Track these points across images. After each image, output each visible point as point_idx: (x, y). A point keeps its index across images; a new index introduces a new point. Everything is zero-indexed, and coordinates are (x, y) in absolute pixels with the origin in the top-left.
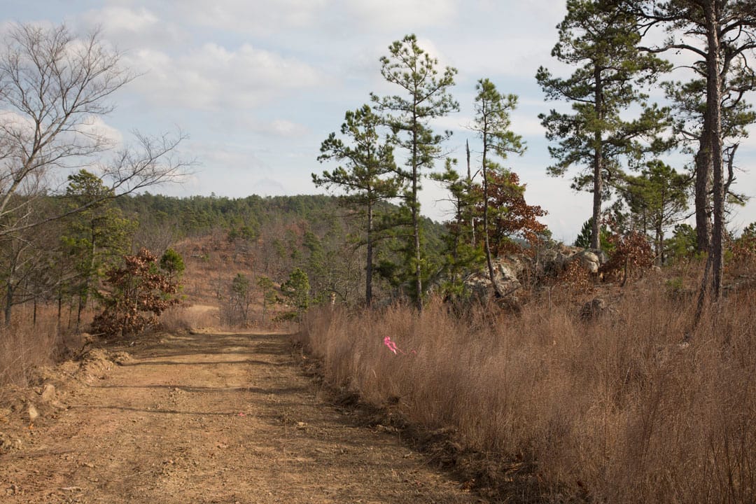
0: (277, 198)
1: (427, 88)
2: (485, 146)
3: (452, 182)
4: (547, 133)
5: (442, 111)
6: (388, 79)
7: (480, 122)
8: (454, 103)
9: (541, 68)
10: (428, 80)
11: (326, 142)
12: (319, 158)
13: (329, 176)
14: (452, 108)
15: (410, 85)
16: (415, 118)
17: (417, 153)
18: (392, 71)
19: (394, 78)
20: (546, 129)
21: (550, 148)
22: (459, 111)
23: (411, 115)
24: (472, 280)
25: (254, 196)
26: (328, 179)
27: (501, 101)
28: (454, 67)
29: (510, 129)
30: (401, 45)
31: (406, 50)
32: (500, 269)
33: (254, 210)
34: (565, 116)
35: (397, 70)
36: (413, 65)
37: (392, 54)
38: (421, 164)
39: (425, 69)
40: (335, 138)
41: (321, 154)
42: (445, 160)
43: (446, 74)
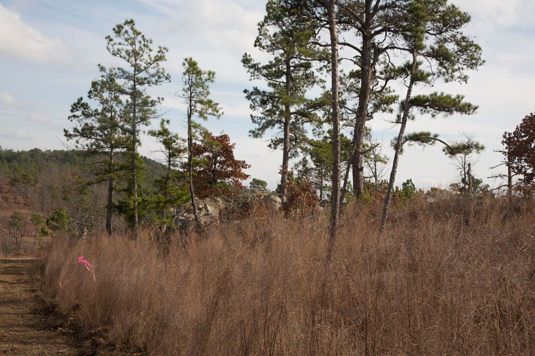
1: (145, 63)
2: (191, 110)
3: (165, 137)
4: (251, 105)
5: (157, 81)
6: (113, 54)
7: (187, 91)
8: (166, 75)
9: (246, 54)
10: (145, 57)
11: (75, 104)
12: (69, 117)
13: (78, 132)
14: (164, 79)
15: (131, 60)
16: (135, 85)
17: (136, 114)
18: (116, 47)
19: (118, 54)
20: (250, 102)
21: (252, 116)
22: (170, 81)
23: (132, 83)
24: (182, 216)
25: (36, 149)
26: (77, 134)
27: (202, 76)
28: (165, 46)
29: (209, 97)
30: (122, 27)
31: (126, 32)
32: (206, 207)
33: (36, 161)
34: (264, 92)
35: (120, 47)
36: (133, 44)
37: (115, 34)
38: (139, 122)
39: (143, 47)
40: (83, 102)
41: (71, 114)
42: (160, 120)
43: (159, 52)
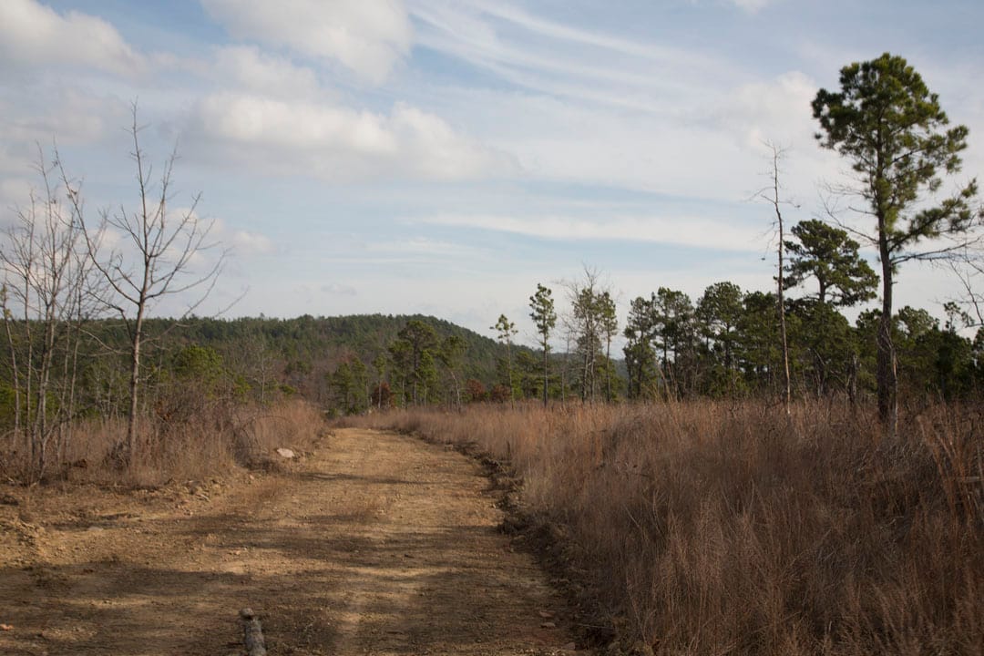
0: (330, 318)
25: (306, 316)
33: (306, 333)
